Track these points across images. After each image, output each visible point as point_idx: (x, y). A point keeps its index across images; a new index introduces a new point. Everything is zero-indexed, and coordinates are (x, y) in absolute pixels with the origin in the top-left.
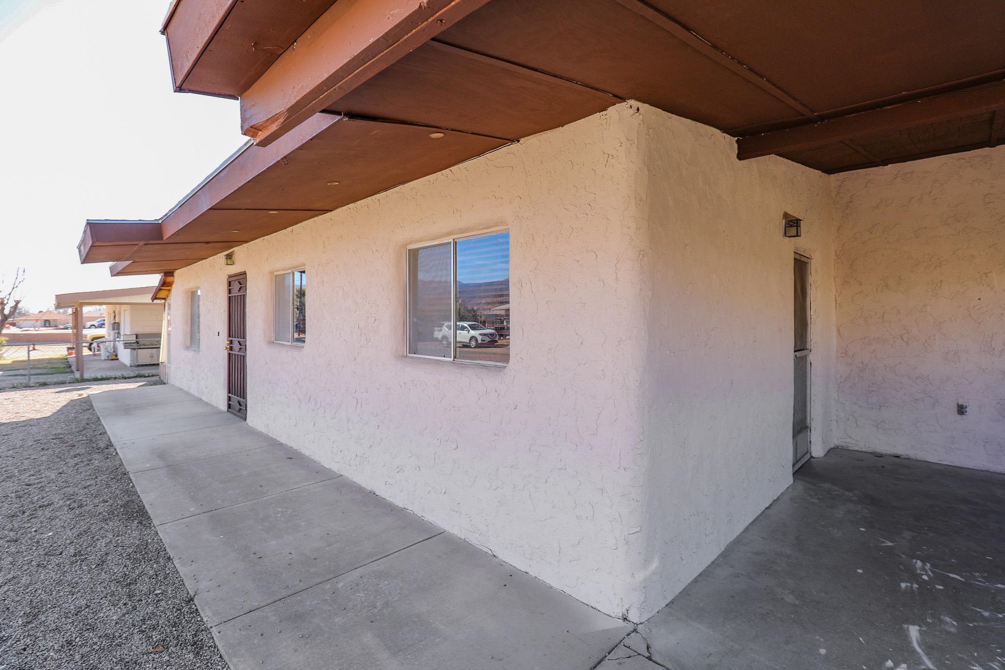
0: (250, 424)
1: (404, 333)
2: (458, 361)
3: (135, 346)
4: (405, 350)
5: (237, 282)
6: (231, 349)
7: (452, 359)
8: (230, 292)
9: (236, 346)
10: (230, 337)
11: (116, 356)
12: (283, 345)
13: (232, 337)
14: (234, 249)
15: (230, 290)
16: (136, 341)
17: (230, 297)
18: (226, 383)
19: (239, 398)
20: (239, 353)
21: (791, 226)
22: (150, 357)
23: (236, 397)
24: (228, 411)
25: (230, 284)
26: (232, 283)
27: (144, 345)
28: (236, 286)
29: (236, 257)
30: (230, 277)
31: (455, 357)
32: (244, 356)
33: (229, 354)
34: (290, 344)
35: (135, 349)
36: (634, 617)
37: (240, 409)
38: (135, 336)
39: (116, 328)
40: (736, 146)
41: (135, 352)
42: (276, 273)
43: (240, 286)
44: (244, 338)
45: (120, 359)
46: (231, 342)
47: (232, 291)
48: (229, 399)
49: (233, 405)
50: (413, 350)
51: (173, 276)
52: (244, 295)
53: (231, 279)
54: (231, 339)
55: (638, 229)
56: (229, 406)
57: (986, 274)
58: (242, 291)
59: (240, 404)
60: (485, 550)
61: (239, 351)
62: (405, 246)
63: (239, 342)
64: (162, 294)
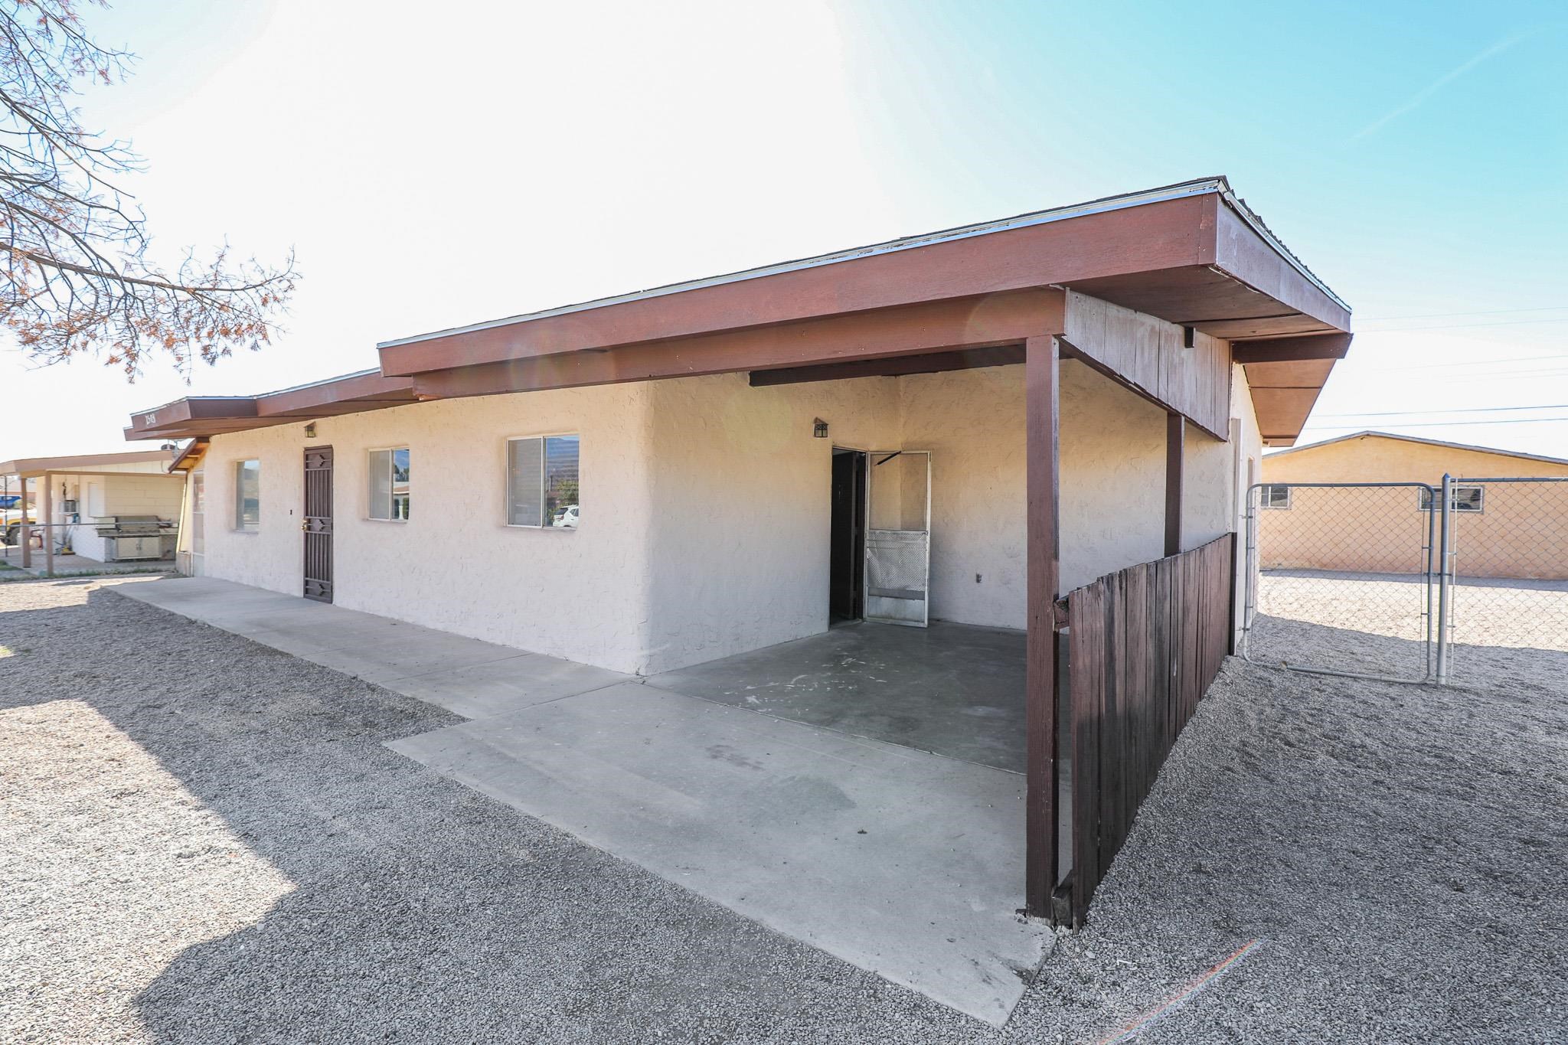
0: (338, 605)
1: (504, 507)
2: (545, 528)
3: (115, 533)
4: (505, 521)
5: (318, 456)
6: (309, 528)
7: (541, 527)
8: (307, 466)
9: (317, 525)
10: (307, 515)
11: (70, 548)
12: (381, 522)
13: (311, 515)
14: (317, 420)
15: (307, 464)
16: (116, 526)
17: (307, 472)
18: (303, 564)
19: (321, 581)
20: (321, 533)
21: (819, 429)
22: (137, 548)
23: (317, 580)
24: (304, 597)
25: (307, 457)
26: (310, 457)
27: (128, 532)
28: (317, 461)
29: (317, 430)
30: (307, 449)
31: (543, 526)
32: (328, 535)
33: (307, 534)
34: (389, 520)
35: (113, 538)
36: (642, 672)
37: (323, 592)
38: (114, 519)
39: (70, 508)
40: (749, 377)
41: (114, 542)
42: (371, 450)
43: (322, 461)
44: (328, 516)
45: (78, 553)
46: (309, 521)
47: (310, 465)
48: (306, 583)
49: (312, 589)
50: (512, 521)
51: (208, 442)
52: (328, 471)
53: (308, 453)
54: (308, 517)
55: (646, 444)
56: (306, 591)
57: (995, 468)
58: (325, 465)
59: (322, 587)
60: (561, 658)
61: (320, 531)
62: (505, 438)
63: (321, 520)
64: (186, 464)
